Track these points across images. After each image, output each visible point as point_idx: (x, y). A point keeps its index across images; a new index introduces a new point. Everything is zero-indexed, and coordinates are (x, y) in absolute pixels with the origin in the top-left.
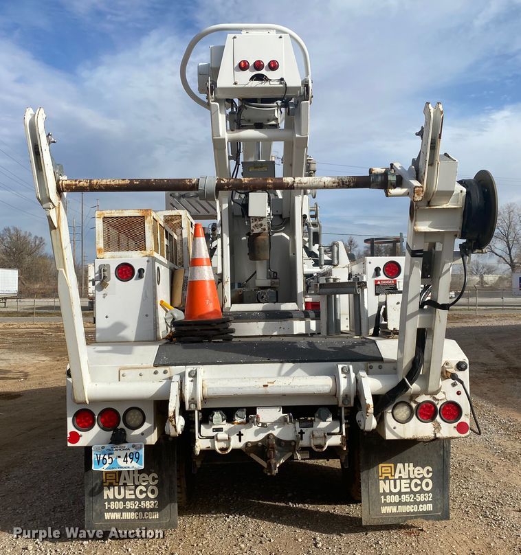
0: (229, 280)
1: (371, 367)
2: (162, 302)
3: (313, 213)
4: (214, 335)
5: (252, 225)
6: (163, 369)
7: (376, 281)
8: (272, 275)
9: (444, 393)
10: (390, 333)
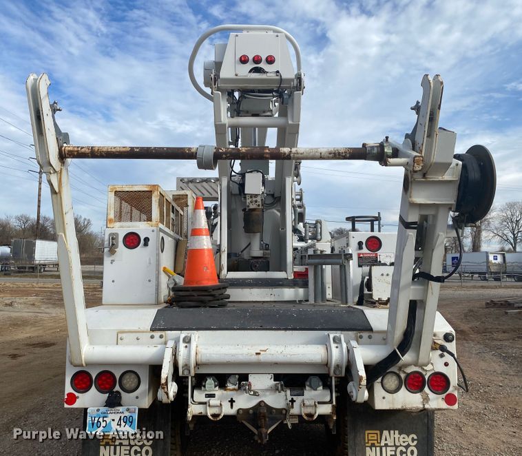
0: (226, 250)
1: (361, 337)
2: (165, 268)
3: (298, 197)
4: (210, 301)
5: (248, 201)
6: (159, 333)
7: (359, 254)
8: (265, 247)
9: (432, 364)
10: (375, 303)
